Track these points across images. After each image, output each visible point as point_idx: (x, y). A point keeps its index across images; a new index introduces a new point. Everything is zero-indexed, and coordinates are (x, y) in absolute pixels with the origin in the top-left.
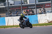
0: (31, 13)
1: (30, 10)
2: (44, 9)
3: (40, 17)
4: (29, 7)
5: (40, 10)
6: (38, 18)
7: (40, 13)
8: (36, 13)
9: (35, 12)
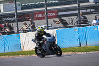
0: (7, 30)
1: (5, 25)
2: (32, 22)
3: (24, 39)
4: (4, 19)
5: (25, 24)
6: (21, 39)
7: (25, 30)
8: (18, 31)
9: (15, 29)
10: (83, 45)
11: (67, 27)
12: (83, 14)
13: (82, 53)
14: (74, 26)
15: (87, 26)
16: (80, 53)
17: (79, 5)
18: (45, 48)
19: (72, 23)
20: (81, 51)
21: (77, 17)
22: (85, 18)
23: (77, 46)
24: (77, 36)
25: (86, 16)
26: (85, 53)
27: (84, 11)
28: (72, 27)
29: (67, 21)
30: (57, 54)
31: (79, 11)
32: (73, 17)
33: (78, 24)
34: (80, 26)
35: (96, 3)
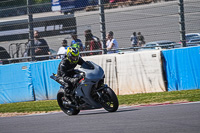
10: (40, 97)
11: (7, 62)
12: (40, 34)
13: (38, 113)
14: (21, 60)
15: (47, 58)
16: (34, 114)
17: (31, 17)
18: (81, 94)
19: (17, 53)
20: (35, 110)
21: (26, 41)
22: (44, 43)
23: (28, 99)
24: (26, 79)
25: (45, 38)
26: (44, 113)
27: (42, 29)
28: (17, 61)
29: (7, 50)
30: (107, 108)
31: (32, 29)
32: (19, 42)
33: (29, 55)
34: (34, 59)
35: (66, 13)
